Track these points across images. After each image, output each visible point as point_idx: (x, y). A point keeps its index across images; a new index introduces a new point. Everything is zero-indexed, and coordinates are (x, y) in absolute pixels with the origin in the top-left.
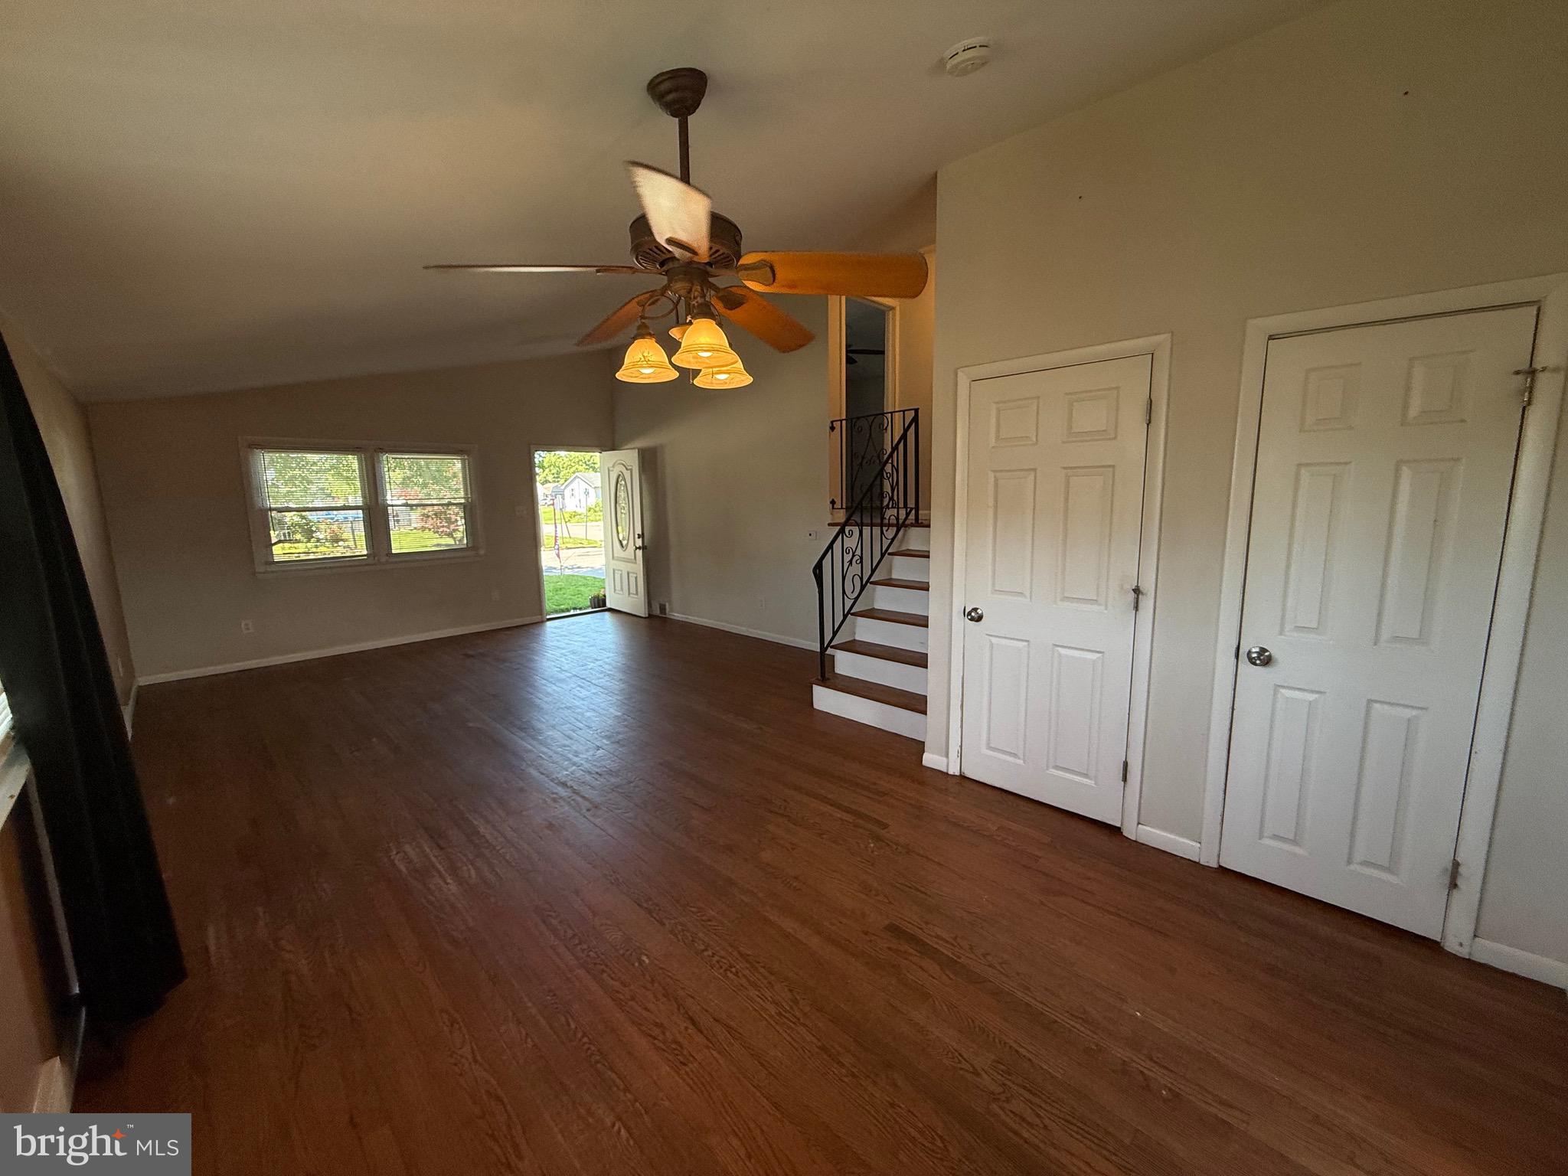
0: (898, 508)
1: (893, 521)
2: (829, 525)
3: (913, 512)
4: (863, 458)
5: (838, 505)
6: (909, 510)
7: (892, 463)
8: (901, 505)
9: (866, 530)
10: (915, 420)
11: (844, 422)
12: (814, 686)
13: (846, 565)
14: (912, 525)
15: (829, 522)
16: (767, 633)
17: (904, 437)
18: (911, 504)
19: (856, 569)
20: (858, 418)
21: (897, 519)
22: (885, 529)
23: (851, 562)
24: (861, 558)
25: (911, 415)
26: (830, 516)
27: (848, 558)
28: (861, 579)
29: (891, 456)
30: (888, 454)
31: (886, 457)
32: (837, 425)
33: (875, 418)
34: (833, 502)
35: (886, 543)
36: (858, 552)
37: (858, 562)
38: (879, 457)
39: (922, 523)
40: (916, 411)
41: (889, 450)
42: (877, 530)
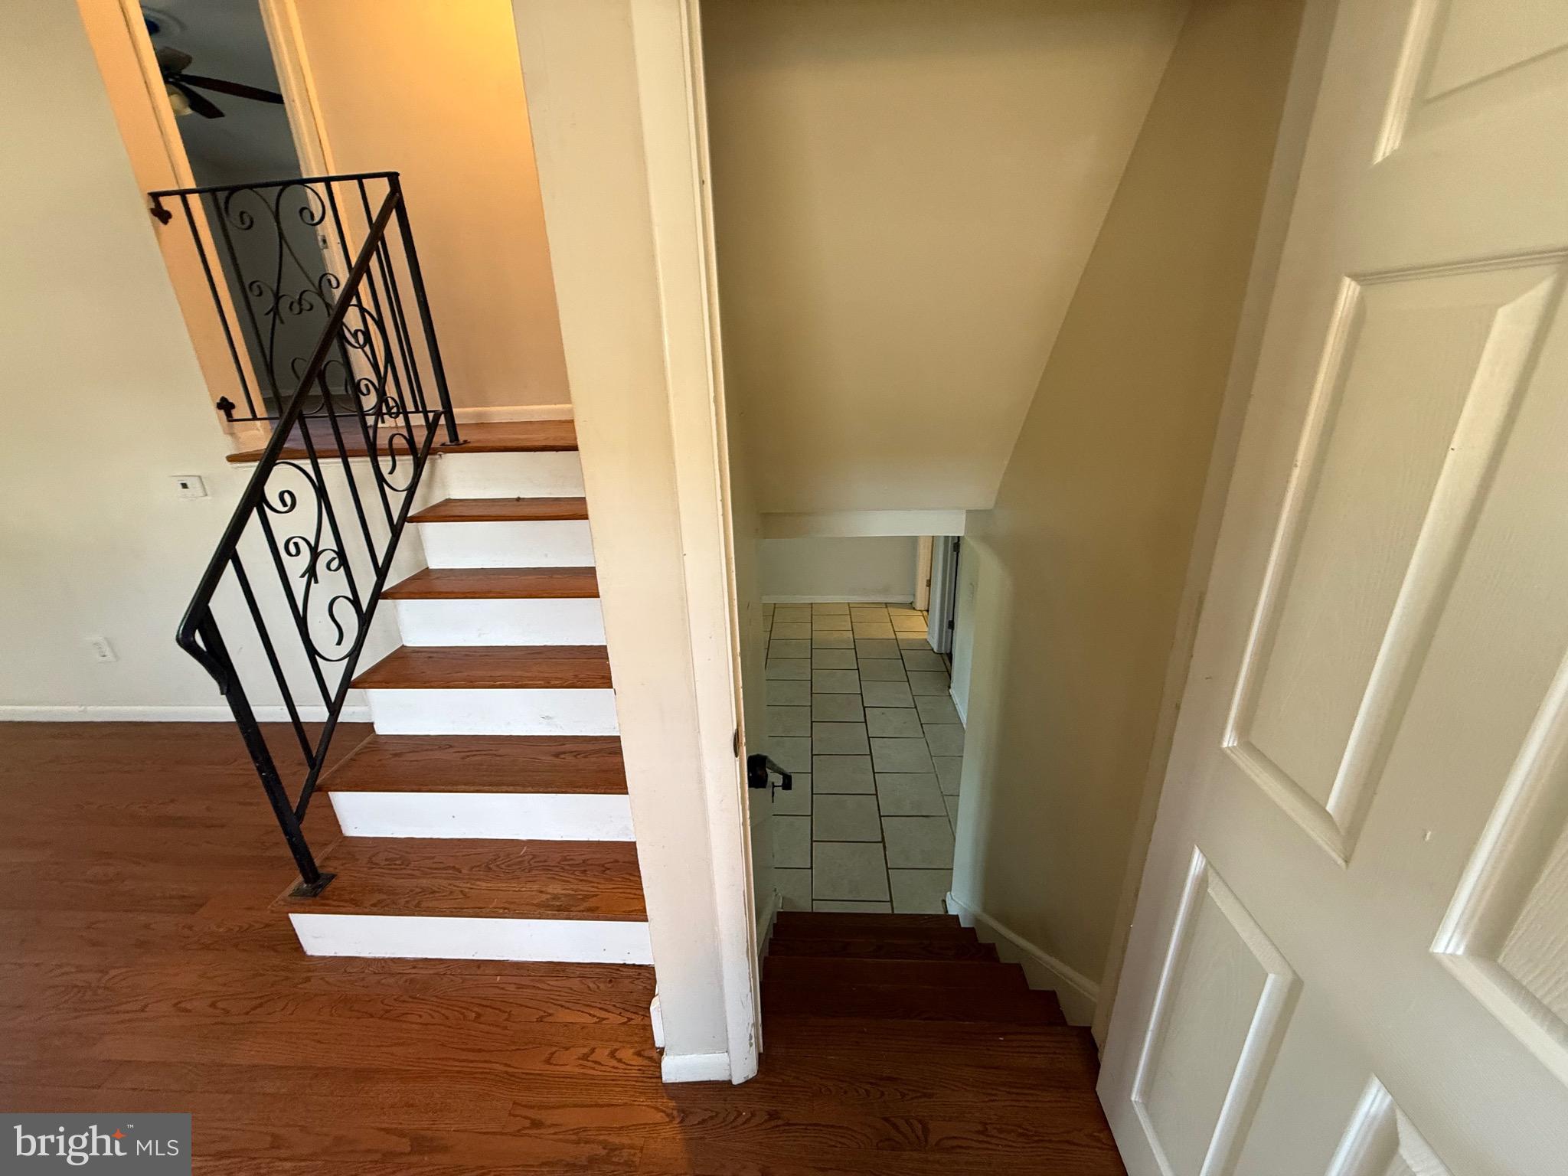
0: (406, 414)
1: (400, 442)
2: (232, 459)
3: (442, 421)
4: (277, 297)
5: (241, 411)
6: (431, 415)
7: (360, 305)
8: (410, 407)
9: (332, 470)
10: (395, 202)
11: (194, 200)
12: (290, 915)
13: (298, 586)
14: (446, 449)
15: (228, 454)
16: (146, 708)
17: (376, 241)
18: (434, 403)
19: (332, 583)
20: (233, 190)
21: (411, 440)
22: (385, 463)
23: (311, 573)
24: (341, 554)
25: (378, 191)
26: (229, 438)
27: (296, 567)
28: (355, 602)
29: (352, 290)
30: (343, 284)
31: (337, 293)
32: (171, 204)
33: (282, 191)
34: (225, 406)
35: (396, 502)
36: (328, 541)
37: (335, 564)
38: (321, 294)
39: (466, 442)
40: (393, 178)
41: (344, 276)
42: (361, 467)
